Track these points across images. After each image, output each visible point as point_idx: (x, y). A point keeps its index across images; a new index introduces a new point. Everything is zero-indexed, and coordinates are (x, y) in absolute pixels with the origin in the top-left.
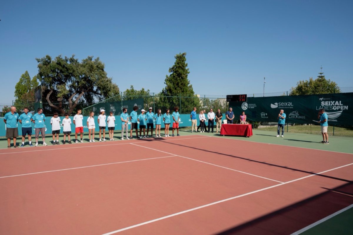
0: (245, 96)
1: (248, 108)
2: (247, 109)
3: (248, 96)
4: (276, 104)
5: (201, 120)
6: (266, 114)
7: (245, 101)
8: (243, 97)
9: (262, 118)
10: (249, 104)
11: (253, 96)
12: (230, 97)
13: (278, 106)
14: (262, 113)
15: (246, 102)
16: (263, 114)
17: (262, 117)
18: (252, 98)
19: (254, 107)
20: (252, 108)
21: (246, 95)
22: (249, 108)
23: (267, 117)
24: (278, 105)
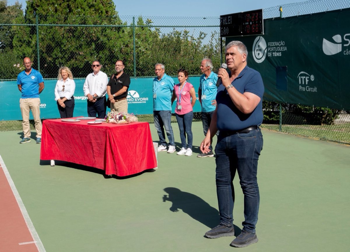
0: (259, 16)
1: (267, 58)
2: (263, 59)
3: (265, 16)
4: (338, 38)
5: (58, 98)
6: (312, 78)
7: (260, 32)
8: (255, 18)
9: (302, 92)
10: (269, 44)
11: (279, 16)
12: (227, 22)
13: (344, 48)
14: (302, 72)
15: (263, 36)
16: (303, 78)
17: (300, 87)
18: (276, 19)
19: (283, 52)
20: (277, 57)
21: (260, 11)
22: (270, 55)
23: (315, 90)
24: (344, 42)
